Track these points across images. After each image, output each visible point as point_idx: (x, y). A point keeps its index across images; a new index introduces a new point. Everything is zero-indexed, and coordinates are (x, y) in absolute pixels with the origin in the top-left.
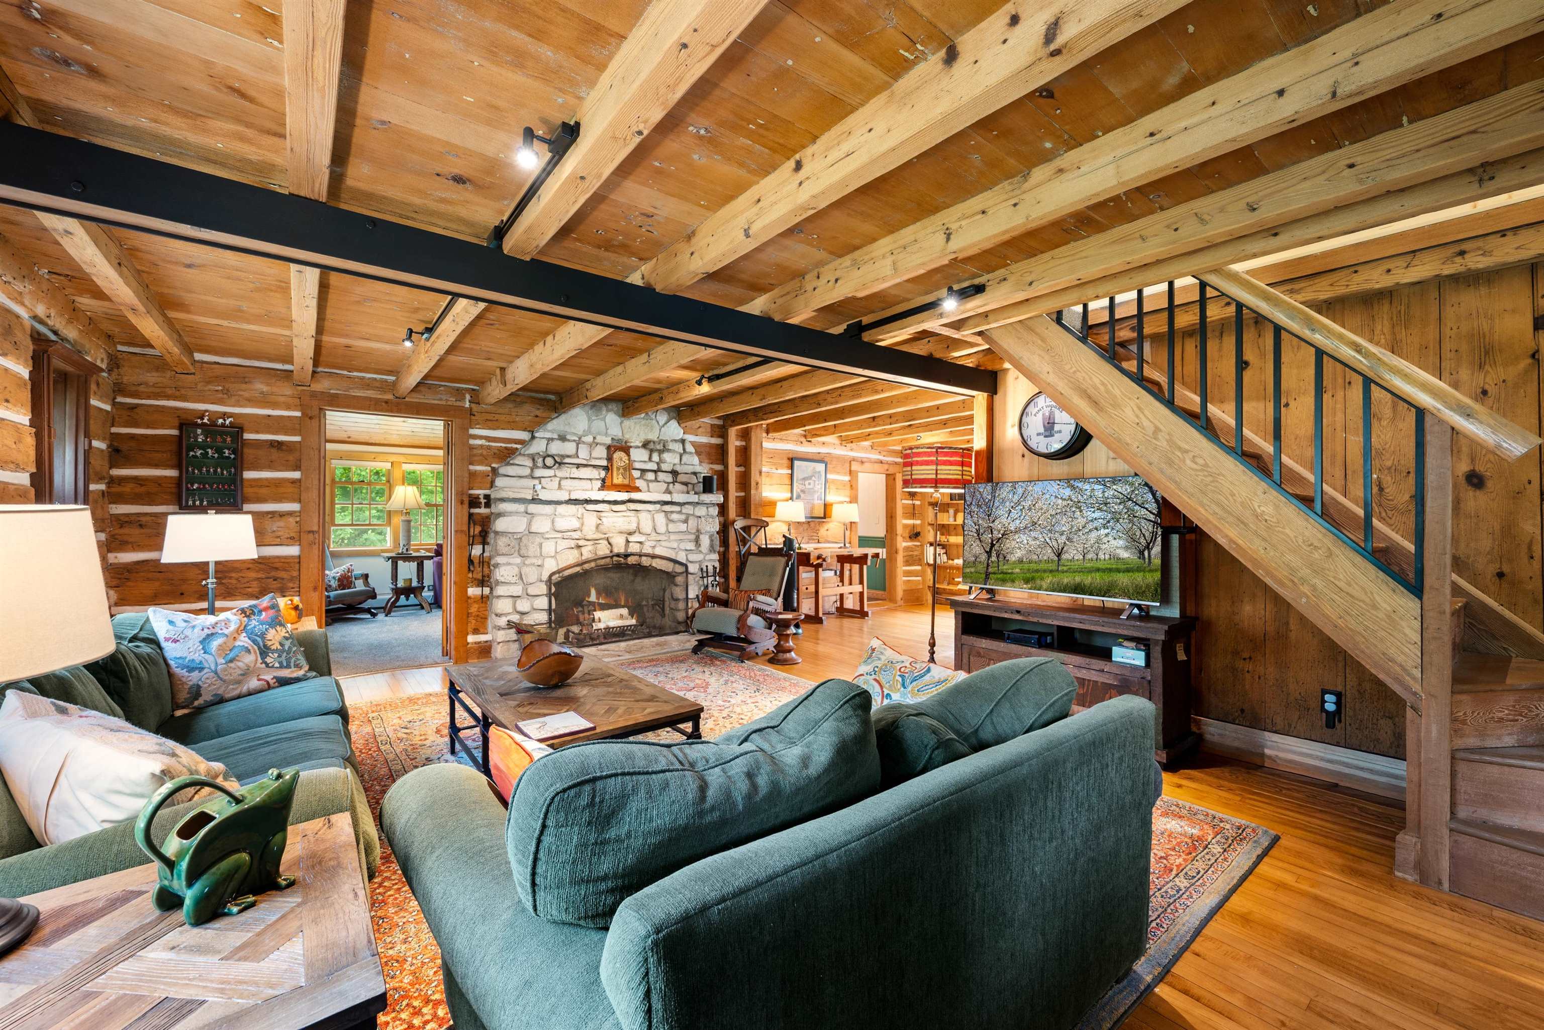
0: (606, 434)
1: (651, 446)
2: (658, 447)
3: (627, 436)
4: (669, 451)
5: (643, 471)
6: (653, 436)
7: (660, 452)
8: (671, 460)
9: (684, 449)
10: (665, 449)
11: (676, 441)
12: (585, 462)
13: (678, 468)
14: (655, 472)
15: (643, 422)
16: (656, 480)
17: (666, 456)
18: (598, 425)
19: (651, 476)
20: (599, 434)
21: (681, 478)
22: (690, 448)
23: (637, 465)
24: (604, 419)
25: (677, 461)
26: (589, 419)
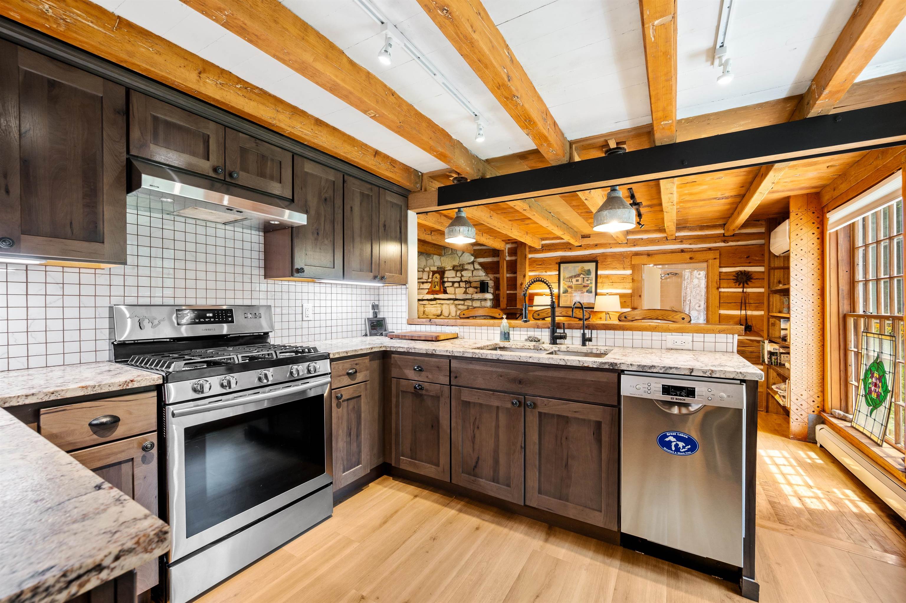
0: (434, 266)
1: (456, 268)
2: (459, 268)
3: (443, 265)
4: (466, 270)
5: (453, 283)
6: (456, 263)
7: (462, 271)
8: (467, 275)
9: (474, 267)
10: (463, 270)
11: (469, 263)
12: (426, 281)
13: (472, 279)
14: (459, 282)
15: (450, 256)
16: (460, 287)
17: (464, 273)
18: (430, 262)
19: (456, 285)
20: (431, 266)
21: (473, 285)
22: (477, 266)
23: (450, 280)
24: (432, 258)
25: (470, 275)
26: (427, 260)
